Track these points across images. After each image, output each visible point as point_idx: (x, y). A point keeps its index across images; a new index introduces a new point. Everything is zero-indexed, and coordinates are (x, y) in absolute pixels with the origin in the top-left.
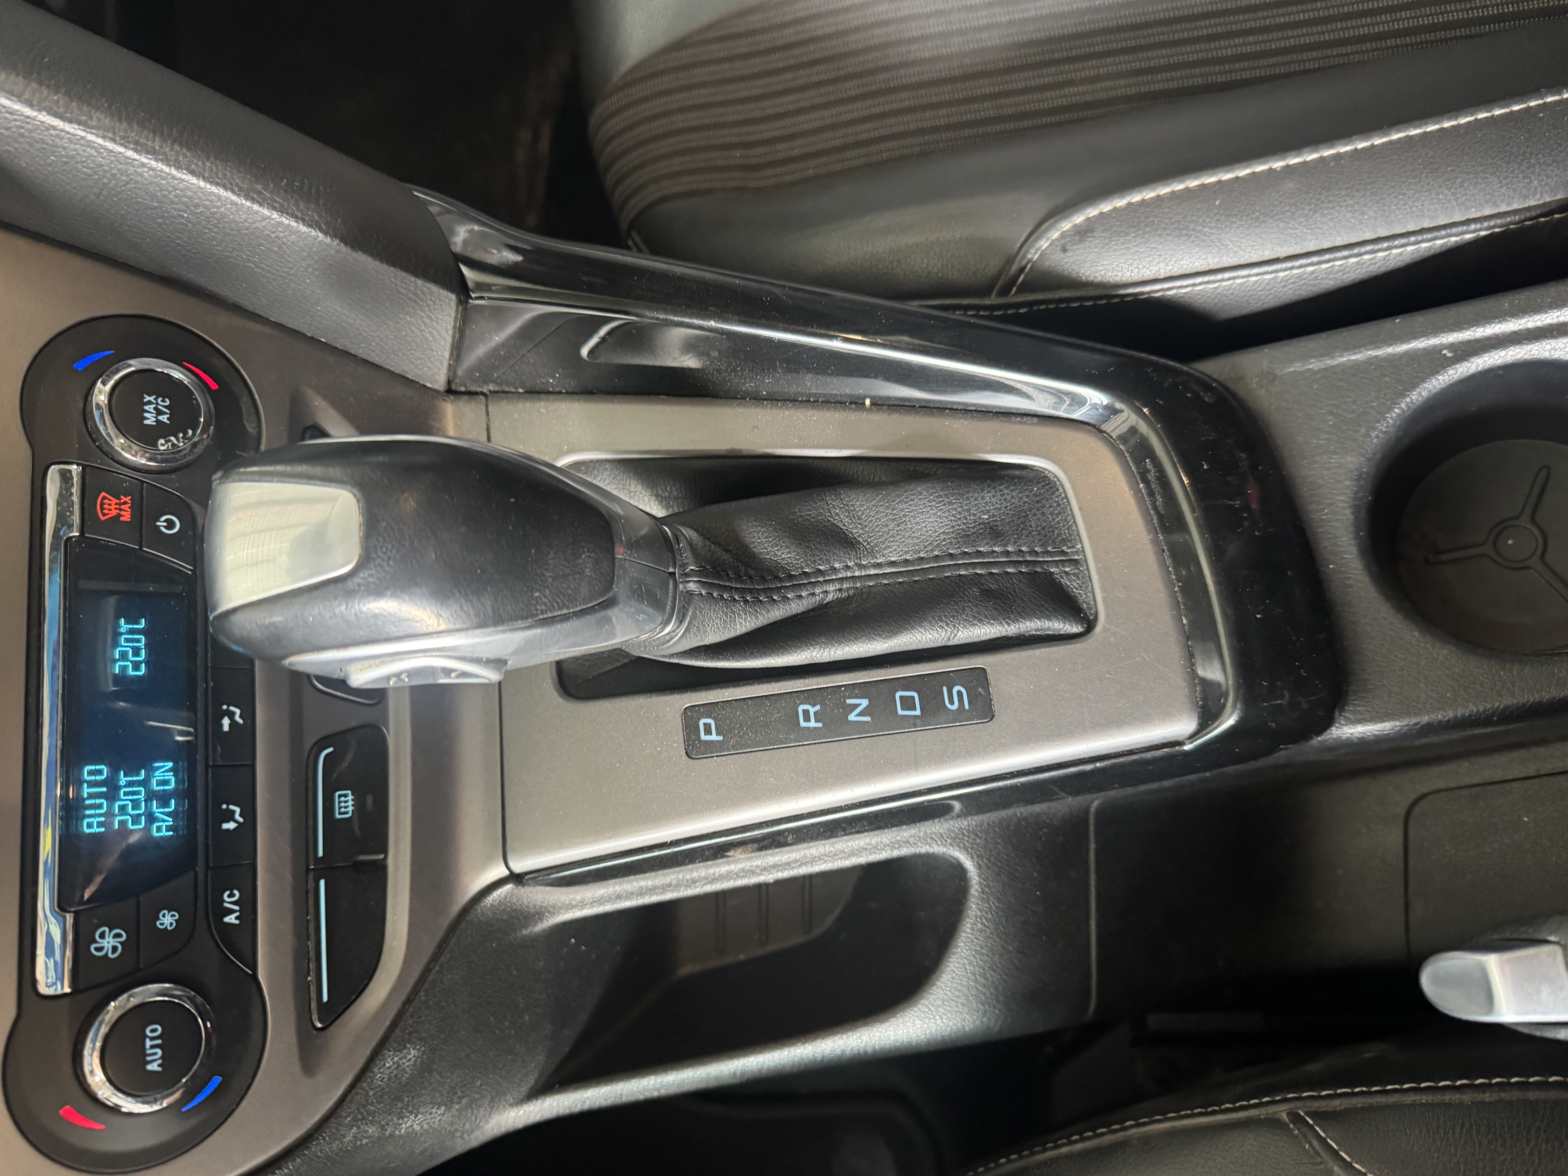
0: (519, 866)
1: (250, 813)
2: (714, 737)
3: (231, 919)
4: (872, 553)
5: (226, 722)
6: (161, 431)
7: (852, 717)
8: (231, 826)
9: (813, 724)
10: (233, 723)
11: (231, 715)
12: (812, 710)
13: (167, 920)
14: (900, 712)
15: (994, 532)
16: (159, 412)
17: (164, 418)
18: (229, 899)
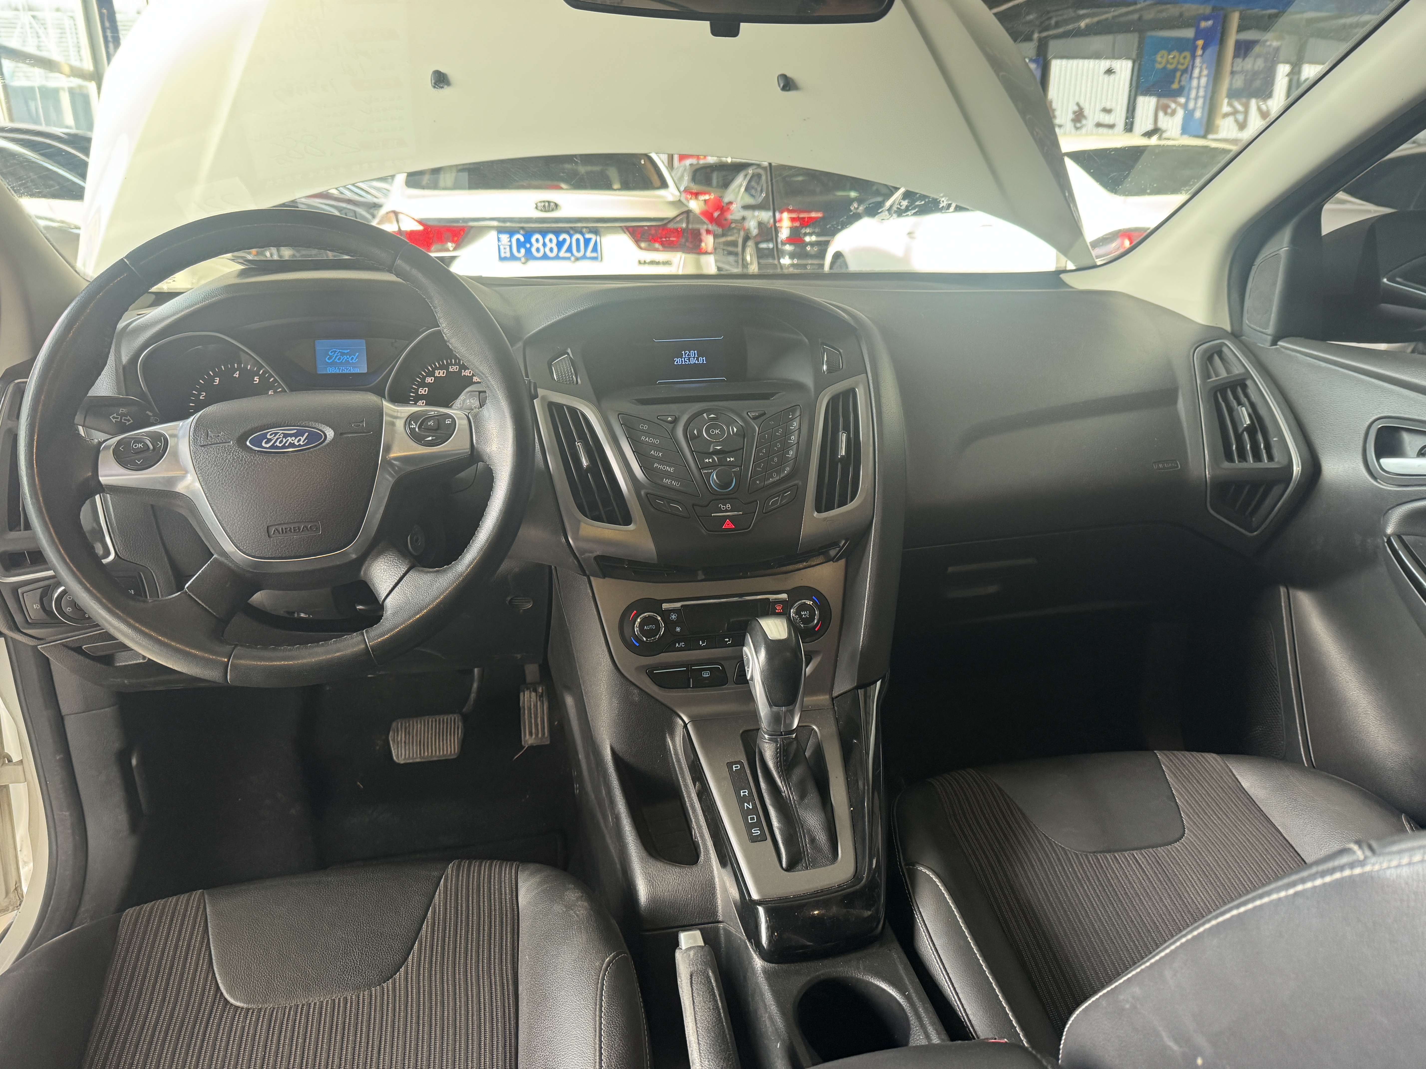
0: (688, 726)
1: (704, 648)
2: (734, 769)
3: (677, 645)
4: (799, 804)
5: (727, 640)
6: (800, 616)
7: (746, 804)
8: (701, 643)
9: (742, 794)
10: (727, 641)
11: (729, 641)
12: (746, 794)
13: (678, 629)
14: (749, 817)
15: (813, 840)
16: (805, 615)
17: (804, 616)
18: (682, 644)
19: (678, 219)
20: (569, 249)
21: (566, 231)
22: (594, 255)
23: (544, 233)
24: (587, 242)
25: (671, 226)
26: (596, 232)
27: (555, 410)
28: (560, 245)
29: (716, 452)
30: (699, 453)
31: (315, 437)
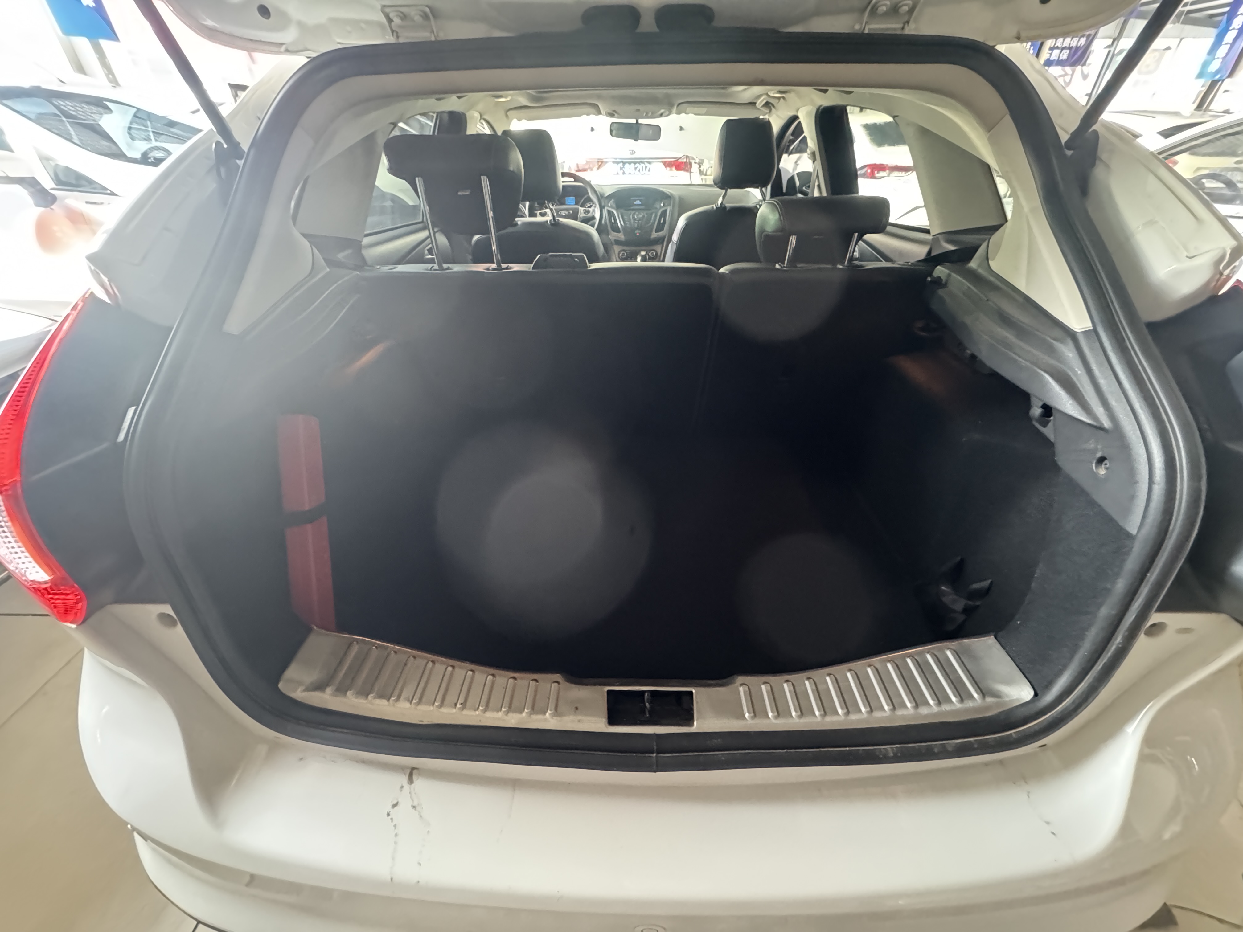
19: (683, 158)
20: (639, 171)
21: (639, 163)
22: (649, 173)
23: (630, 163)
24: (646, 167)
25: (680, 161)
26: (650, 163)
27: (609, 212)
28: (636, 168)
29: (638, 220)
30: (635, 219)
31: (569, 212)
